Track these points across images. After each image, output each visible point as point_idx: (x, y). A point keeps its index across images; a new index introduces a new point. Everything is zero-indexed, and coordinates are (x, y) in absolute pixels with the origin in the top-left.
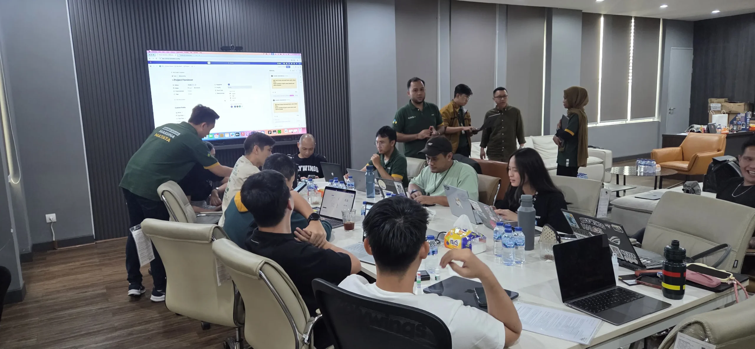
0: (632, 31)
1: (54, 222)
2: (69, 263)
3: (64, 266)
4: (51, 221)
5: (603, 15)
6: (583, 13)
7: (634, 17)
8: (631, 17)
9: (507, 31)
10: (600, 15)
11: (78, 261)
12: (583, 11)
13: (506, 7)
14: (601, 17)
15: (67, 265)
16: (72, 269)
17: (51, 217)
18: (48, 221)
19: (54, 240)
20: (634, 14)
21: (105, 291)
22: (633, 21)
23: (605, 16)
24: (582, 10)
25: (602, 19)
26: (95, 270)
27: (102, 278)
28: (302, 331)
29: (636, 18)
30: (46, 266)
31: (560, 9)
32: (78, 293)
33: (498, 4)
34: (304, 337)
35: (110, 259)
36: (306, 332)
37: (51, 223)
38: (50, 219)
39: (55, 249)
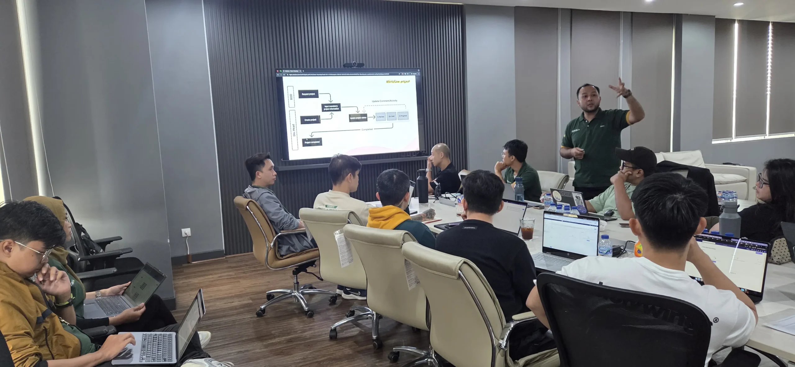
0: (770, 38)
1: (189, 236)
2: (207, 275)
3: (202, 278)
4: (186, 236)
5: (737, 21)
6: (716, 18)
7: (771, 23)
8: (769, 22)
9: (632, 41)
10: (733, 21)
11: (216, 274)
12: (716, 17)
13: (630, 14)
14: (735, 23)
15: (206, 277)
16: (212, 281)
17: (187, 231)
18: (184, 235)
19: (189, 254)
20: (771, 19)
21: (251, 301)
22: (770, 27)
23: (740, 21)
24: (714, 16)
25: (736, 26)
26: (235, 282)
27: (243, 289)
28: (499, 337)
29: (774, 24)
30: (186, 278)
31: (690, 15)
32: (225, 303)
33: (622, 12)
34: (501, 343)
35: (244, 273)
36: (502, 337)
37: (186, 237)
38: (186, 234)
39: (189, 263)
